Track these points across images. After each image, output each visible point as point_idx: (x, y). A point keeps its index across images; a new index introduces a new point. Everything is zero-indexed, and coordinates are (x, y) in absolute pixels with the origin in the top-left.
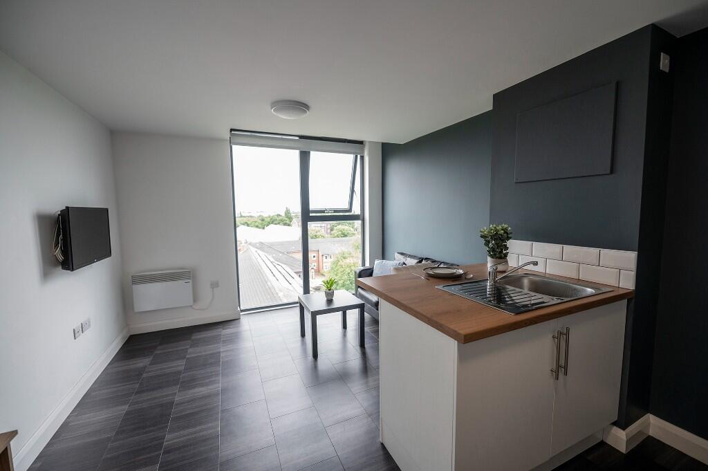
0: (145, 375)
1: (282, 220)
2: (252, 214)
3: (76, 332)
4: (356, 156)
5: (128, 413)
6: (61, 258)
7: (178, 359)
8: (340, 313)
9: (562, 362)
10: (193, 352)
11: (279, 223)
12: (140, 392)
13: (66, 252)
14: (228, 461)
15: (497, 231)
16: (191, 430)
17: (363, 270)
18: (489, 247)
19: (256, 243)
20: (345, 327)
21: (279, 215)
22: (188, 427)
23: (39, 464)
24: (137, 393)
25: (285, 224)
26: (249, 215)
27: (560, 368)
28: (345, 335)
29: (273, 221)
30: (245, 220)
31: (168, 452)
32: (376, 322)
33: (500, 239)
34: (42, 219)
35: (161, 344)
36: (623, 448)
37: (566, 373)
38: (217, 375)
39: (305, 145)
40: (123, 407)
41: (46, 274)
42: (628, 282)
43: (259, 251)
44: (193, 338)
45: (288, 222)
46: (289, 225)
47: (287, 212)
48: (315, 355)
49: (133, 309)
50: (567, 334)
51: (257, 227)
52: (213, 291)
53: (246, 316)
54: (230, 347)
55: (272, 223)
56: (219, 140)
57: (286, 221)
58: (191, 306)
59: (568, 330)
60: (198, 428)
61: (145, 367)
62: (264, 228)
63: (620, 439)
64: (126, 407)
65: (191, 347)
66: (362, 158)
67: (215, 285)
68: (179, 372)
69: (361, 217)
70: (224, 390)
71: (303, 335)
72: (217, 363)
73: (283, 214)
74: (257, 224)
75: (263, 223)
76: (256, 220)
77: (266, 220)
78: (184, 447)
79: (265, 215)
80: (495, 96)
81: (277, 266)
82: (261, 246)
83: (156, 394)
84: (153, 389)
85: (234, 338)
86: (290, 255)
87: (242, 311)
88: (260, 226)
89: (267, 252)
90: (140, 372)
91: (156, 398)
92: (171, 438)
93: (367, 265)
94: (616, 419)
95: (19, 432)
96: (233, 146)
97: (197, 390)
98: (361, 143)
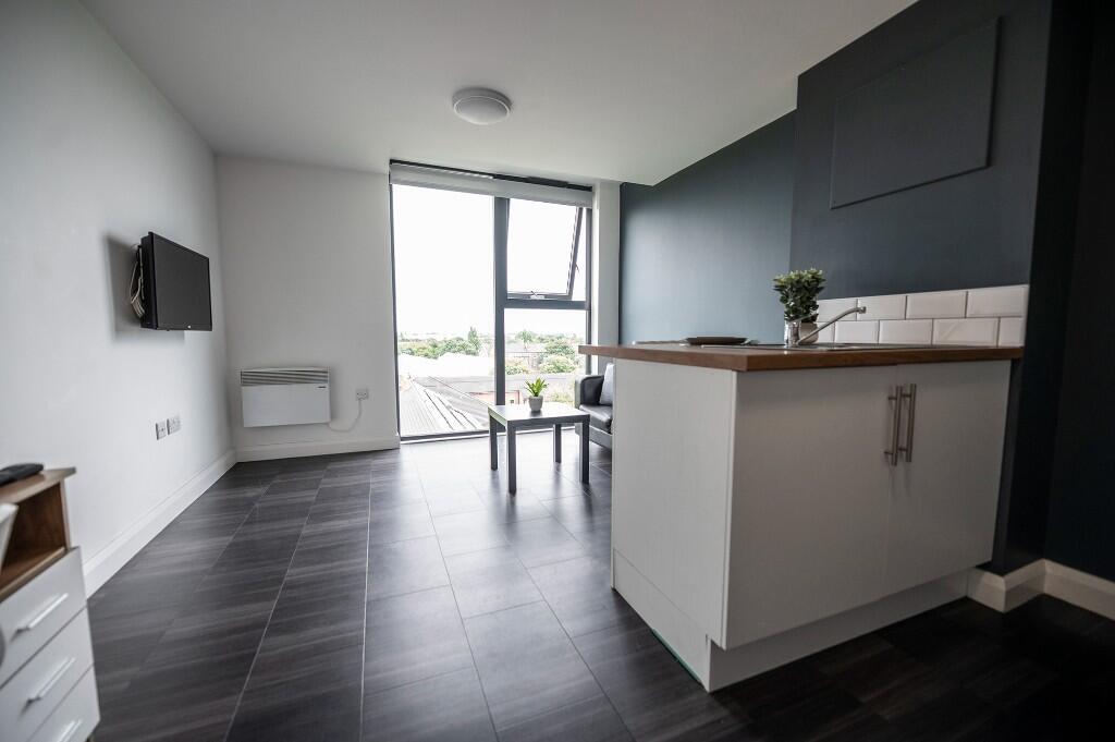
0: (257, 505)
1: (463, 347)
2: (419, 337)
3: (160, 429)
4: (581, 210)
5: (231, 545)
6: (140, 310)
7: (304, 490)
8: (553, 429)
9: (903, 443)
10: (327, 483)
11: (459, 350)
12: (249, 523)
13: (148, 301)
14: (378, 600)
15: (801, 277)
16: (322, 566)
17: (587, 379)
18: (788, 306)
19: (425, 379)
20: (558, 459)
21: (459, 339)
22: (319, 563)
23: (102, 595)
24: (246, 523)
25: (468, 353)
26: (414, 338)
27: (900, 450)
28: (558, 469)
29: (450, 347)
30: (408, 345)
31: (290, 586)
32: (607, 454)
33: (806, 288)
34: (114, 246)
35: (280, 473)
36: (999, 605)
37: (909, 459)
38: (365, 507)
39: (503, 188)
40: (226, 538)
41: (118, 331)
42: (1013, 336)
43: (428, 391)
44: (329, 467)
45: (473, 349)
46: (474, 354)
47: (473, 334)
48: (513, 490)
49: (242, 423)
50: (912, 396)
51: (426, 355)
52: (360, 404)
53: (408, 447)
54: (382, 478)
55: (449, 350)
56: (374, 174)
57: (468, 347)
58: (327, 424)
59: (913, 387)
60: (336, 564)
61: (258, 497)
62: (436, 358)
63: (994, 591)
64: (231, 538)
65: (325, 477)
66: (590, 212)
67: (363, 395)
68: (309, 503)
69: (587, 306)
70: (375, 525)
71: (494, 467)
72: (365, 494)
73: (466, 338)
74: (426, 351)
75: (434, 350)
76: (424, 345)
77: (440, 345)
78: (314, 583)
79: (439, 338)
80: (801, 77)
81: (454, 413)
82: (433, 384)
83: (277, 525)
84: (269, 521)
85: (393, 469)
86: (477, 397)
87: (403, 439)
88: (430, 354)
89: (441, 392)
90: (250, 503)
91: (273, 530)
92: (293, 573)
93: (595, 372)
94: (990, 559)
95: (78, 470)
96: (395, 186)
97: (331, 523)
98: (588, 189)
